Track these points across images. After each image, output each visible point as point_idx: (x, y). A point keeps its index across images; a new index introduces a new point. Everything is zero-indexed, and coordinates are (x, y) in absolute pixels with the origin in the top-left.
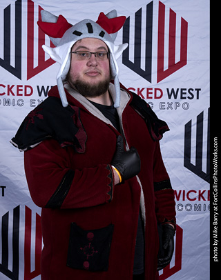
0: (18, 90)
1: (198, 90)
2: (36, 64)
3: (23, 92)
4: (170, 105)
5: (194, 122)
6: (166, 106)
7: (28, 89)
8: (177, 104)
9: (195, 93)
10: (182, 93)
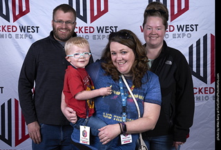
0: (85, 30)
1: (196, 25)
2: (96, 14)
3: (88, 31)
4: (179, 36)
5: (195, 45)
6: (177, 36)
7: (92, 29)
8: (184, 35)
9: (194, 27)
10: (186, 28)
